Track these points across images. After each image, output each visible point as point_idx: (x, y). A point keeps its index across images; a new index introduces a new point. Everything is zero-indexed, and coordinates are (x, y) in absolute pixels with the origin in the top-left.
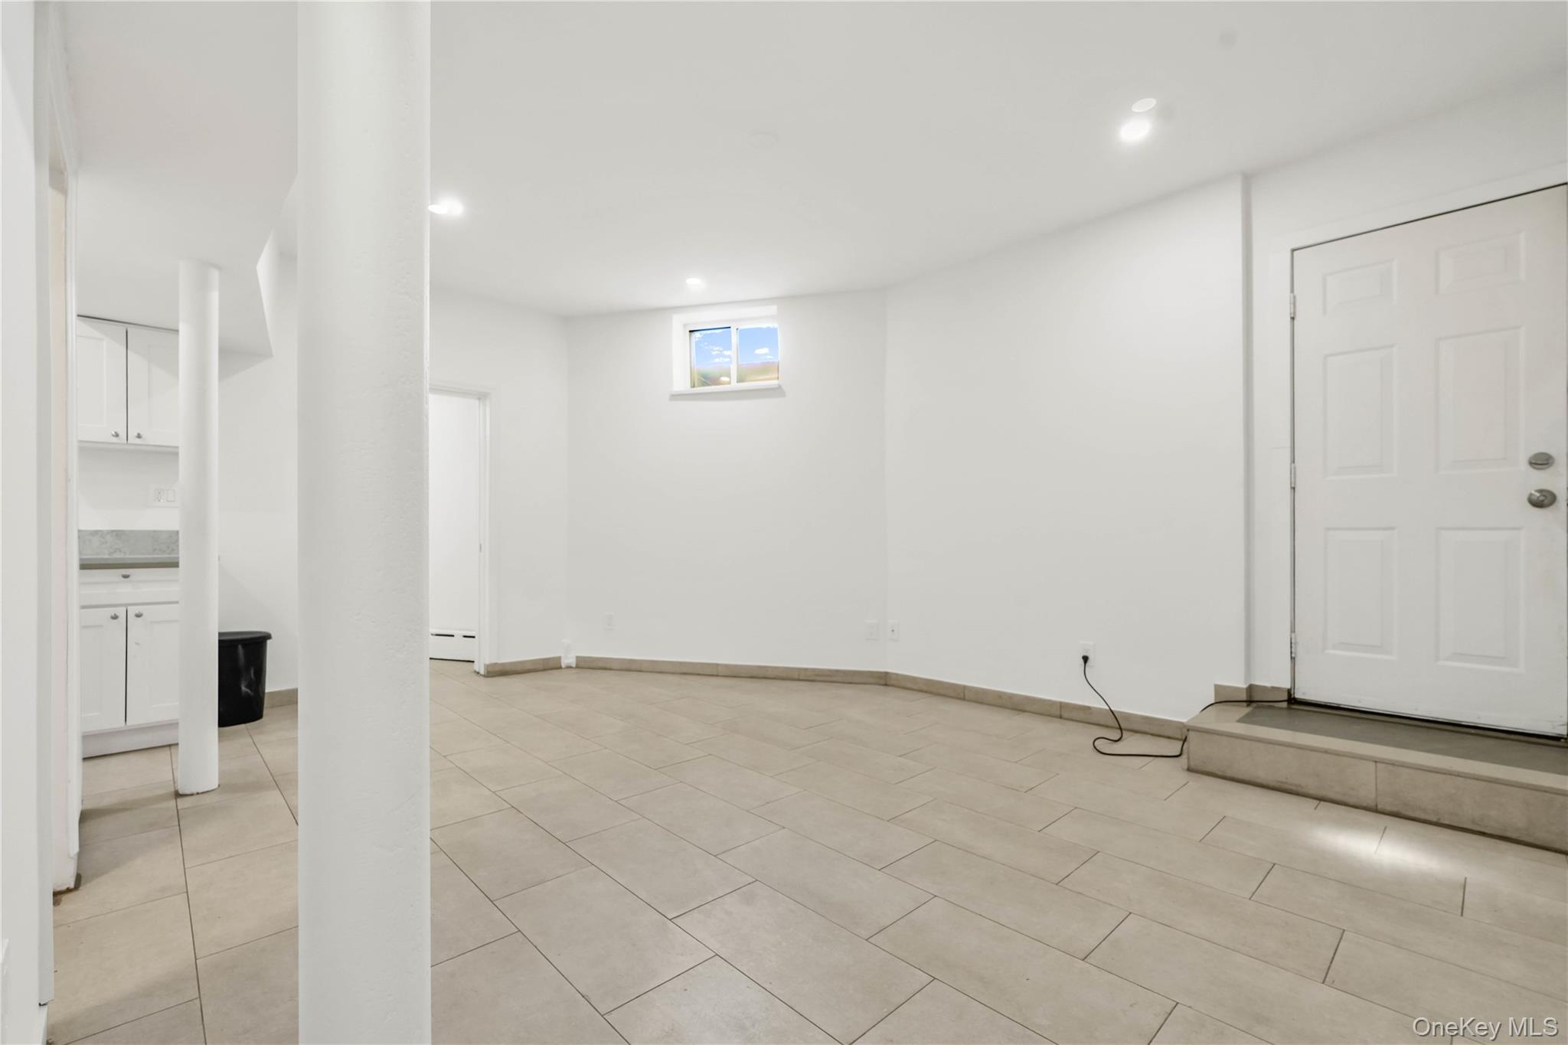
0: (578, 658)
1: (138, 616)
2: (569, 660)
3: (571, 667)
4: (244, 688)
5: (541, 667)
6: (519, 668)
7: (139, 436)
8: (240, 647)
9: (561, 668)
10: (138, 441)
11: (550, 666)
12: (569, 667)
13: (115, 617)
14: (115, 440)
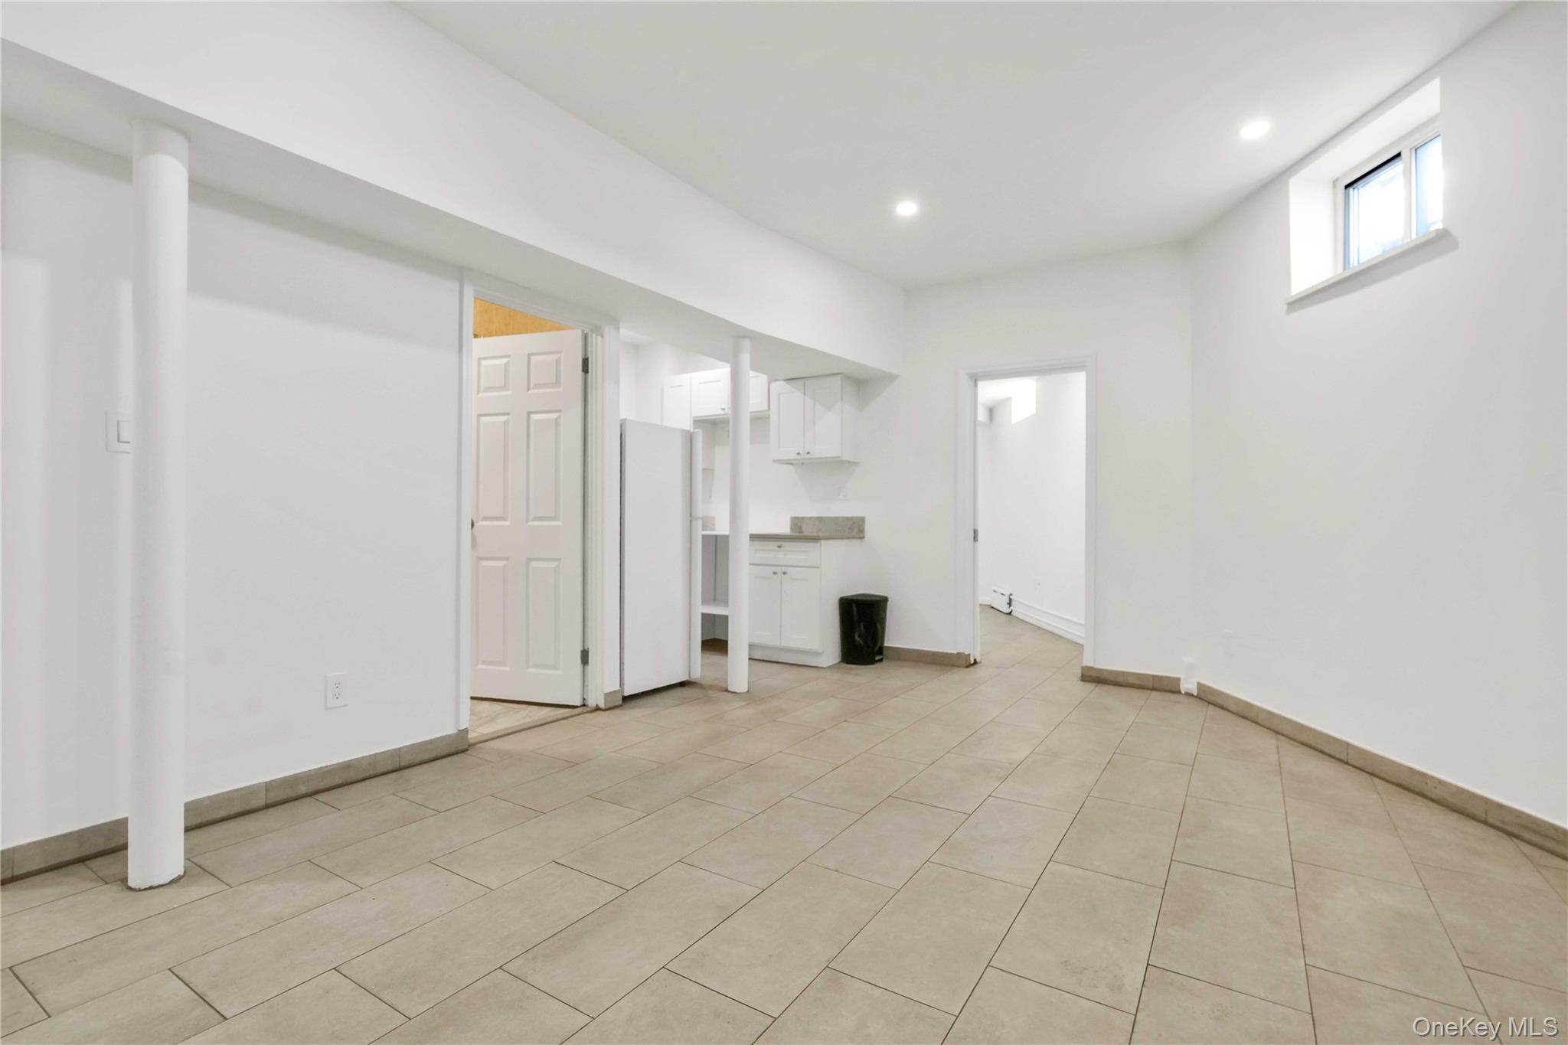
0: (1199, 685)
1: (784, 573)
2: (1188, 685)
3: (1192, 695)
4: (857, 638)
5: (1150, 685)
6: (1120, 679)
7: (808, 453)
8: (854, 605)
9: (1179, 692)
10: (808, 456)
11: (1166, 687)
12: (1189, 695)
13: (775, 573)
14: (799, 457)
